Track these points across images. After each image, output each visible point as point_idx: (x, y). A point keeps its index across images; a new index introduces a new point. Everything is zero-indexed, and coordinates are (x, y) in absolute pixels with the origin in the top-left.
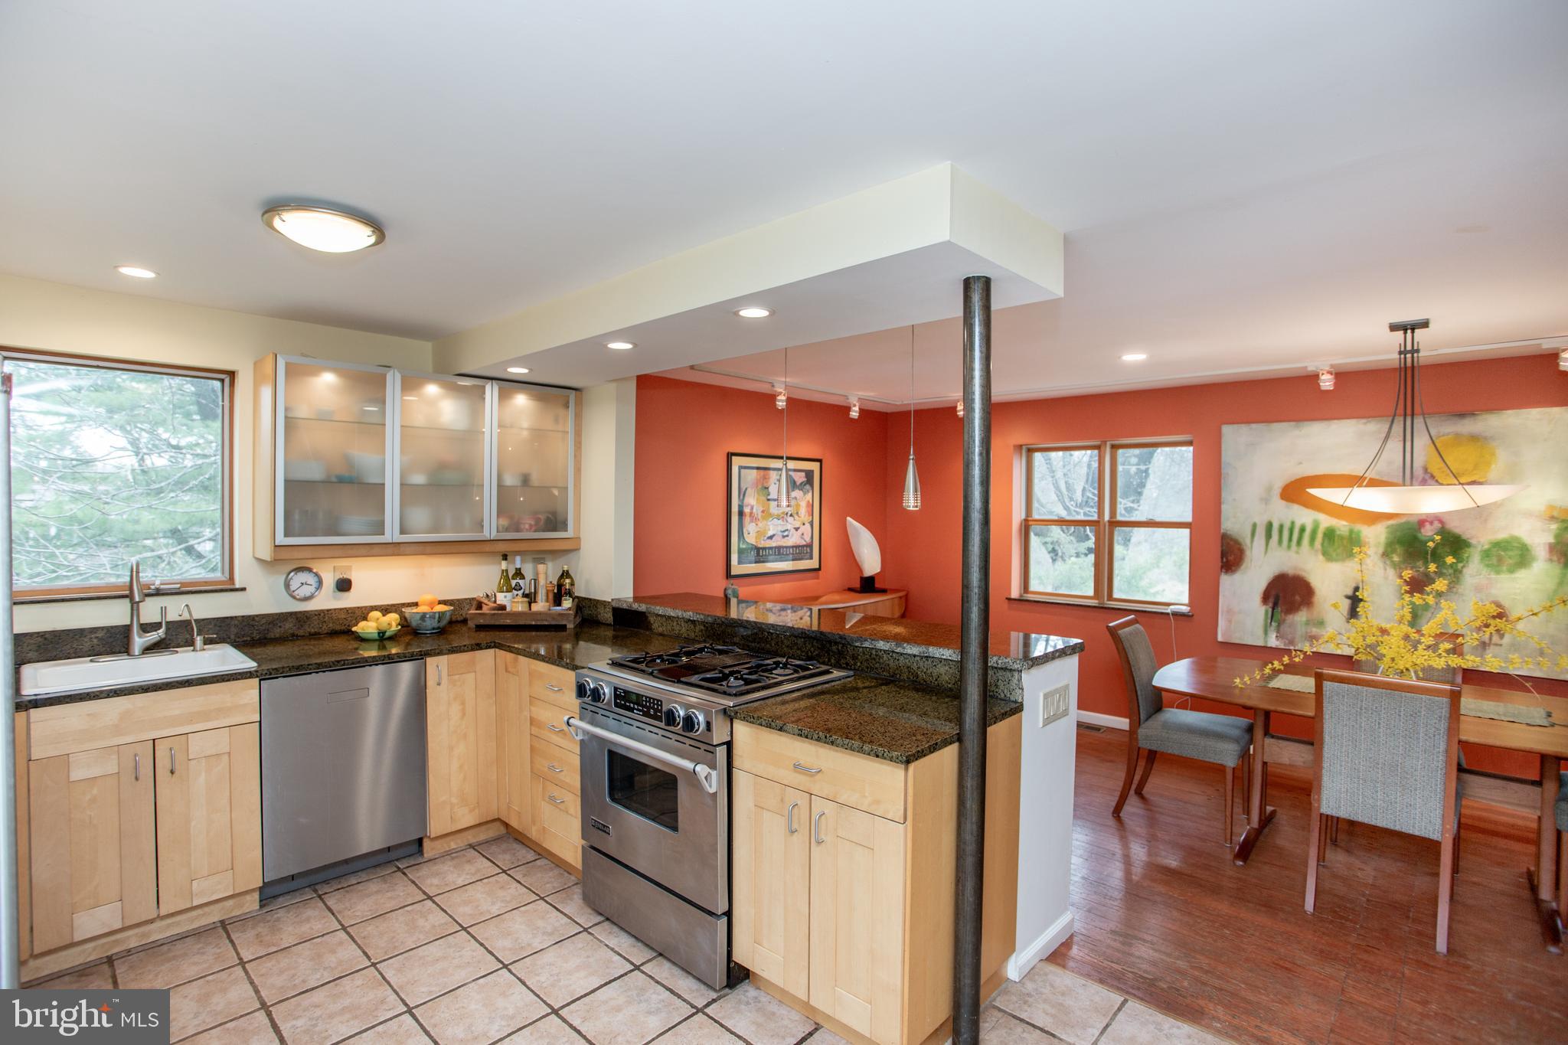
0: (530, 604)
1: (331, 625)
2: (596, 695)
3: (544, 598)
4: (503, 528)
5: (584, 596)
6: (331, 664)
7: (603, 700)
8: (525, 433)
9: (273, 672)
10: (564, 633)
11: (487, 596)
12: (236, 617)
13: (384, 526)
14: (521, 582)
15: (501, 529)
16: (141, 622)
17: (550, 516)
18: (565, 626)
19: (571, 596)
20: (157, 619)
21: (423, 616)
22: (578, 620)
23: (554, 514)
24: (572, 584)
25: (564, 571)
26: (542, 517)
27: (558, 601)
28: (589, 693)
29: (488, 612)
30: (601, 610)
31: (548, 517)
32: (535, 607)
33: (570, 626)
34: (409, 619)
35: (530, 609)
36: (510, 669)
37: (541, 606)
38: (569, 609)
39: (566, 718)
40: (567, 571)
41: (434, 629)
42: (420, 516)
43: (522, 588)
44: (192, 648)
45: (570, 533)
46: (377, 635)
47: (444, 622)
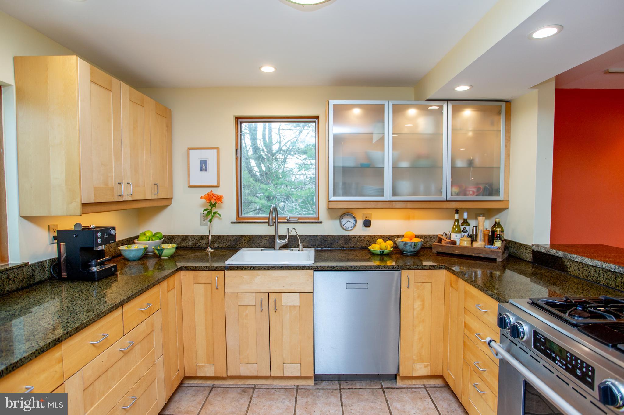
0: (472, 241)
1: (361, 244)
2: (515, 332)
3: (482, 238)
4: (455, 193)
5: (510, 239)
6: (348, 267)
7: (522, 338)
8: (470, 134)
9: (319, 268)
10: (494, 264)
11: (446, 234)
12: (318, 236)
13: (384, 191)
14: (467, 228)
15: (453, 194)
16: (279, 235)
17: (487, 186)
18: (496, 259)
19: (500, 239)
20: (285, 234)
21: (406, 244)
22: (506, 256)
23: (491, 185)
24: (502, 231)
25: (496, 222)
26: (482, 187)
27: (491, 242)
28: (509, 326)
29: (444, 245)
30: (523, 251)
31: (485, 187)
32: (475, 245)
33: (499, 260)
34: (398, 245)
35: (472, 246)
36: (453, 285)
37: (479, 244)
38: (499, 248)
39: (488, 339)
40: (499, 222)
41: (411, 252)
42: (405, 186)
43: (467, 232)
44: (298, 249)
45: (501, 197)
46: (379, 252)
47: (417, 248)
